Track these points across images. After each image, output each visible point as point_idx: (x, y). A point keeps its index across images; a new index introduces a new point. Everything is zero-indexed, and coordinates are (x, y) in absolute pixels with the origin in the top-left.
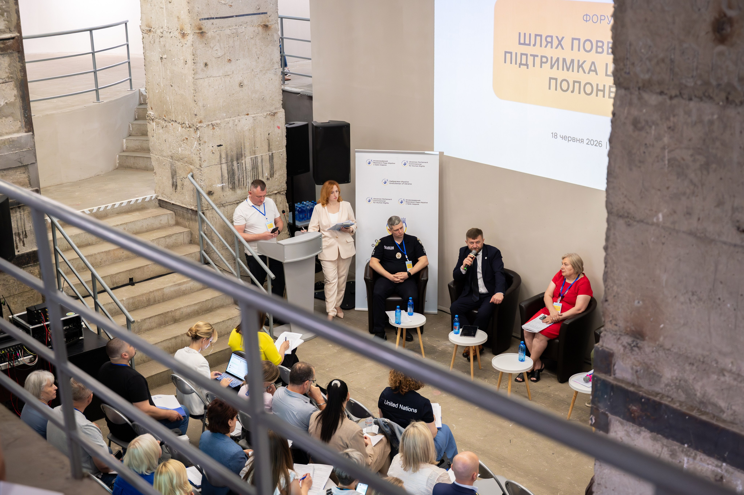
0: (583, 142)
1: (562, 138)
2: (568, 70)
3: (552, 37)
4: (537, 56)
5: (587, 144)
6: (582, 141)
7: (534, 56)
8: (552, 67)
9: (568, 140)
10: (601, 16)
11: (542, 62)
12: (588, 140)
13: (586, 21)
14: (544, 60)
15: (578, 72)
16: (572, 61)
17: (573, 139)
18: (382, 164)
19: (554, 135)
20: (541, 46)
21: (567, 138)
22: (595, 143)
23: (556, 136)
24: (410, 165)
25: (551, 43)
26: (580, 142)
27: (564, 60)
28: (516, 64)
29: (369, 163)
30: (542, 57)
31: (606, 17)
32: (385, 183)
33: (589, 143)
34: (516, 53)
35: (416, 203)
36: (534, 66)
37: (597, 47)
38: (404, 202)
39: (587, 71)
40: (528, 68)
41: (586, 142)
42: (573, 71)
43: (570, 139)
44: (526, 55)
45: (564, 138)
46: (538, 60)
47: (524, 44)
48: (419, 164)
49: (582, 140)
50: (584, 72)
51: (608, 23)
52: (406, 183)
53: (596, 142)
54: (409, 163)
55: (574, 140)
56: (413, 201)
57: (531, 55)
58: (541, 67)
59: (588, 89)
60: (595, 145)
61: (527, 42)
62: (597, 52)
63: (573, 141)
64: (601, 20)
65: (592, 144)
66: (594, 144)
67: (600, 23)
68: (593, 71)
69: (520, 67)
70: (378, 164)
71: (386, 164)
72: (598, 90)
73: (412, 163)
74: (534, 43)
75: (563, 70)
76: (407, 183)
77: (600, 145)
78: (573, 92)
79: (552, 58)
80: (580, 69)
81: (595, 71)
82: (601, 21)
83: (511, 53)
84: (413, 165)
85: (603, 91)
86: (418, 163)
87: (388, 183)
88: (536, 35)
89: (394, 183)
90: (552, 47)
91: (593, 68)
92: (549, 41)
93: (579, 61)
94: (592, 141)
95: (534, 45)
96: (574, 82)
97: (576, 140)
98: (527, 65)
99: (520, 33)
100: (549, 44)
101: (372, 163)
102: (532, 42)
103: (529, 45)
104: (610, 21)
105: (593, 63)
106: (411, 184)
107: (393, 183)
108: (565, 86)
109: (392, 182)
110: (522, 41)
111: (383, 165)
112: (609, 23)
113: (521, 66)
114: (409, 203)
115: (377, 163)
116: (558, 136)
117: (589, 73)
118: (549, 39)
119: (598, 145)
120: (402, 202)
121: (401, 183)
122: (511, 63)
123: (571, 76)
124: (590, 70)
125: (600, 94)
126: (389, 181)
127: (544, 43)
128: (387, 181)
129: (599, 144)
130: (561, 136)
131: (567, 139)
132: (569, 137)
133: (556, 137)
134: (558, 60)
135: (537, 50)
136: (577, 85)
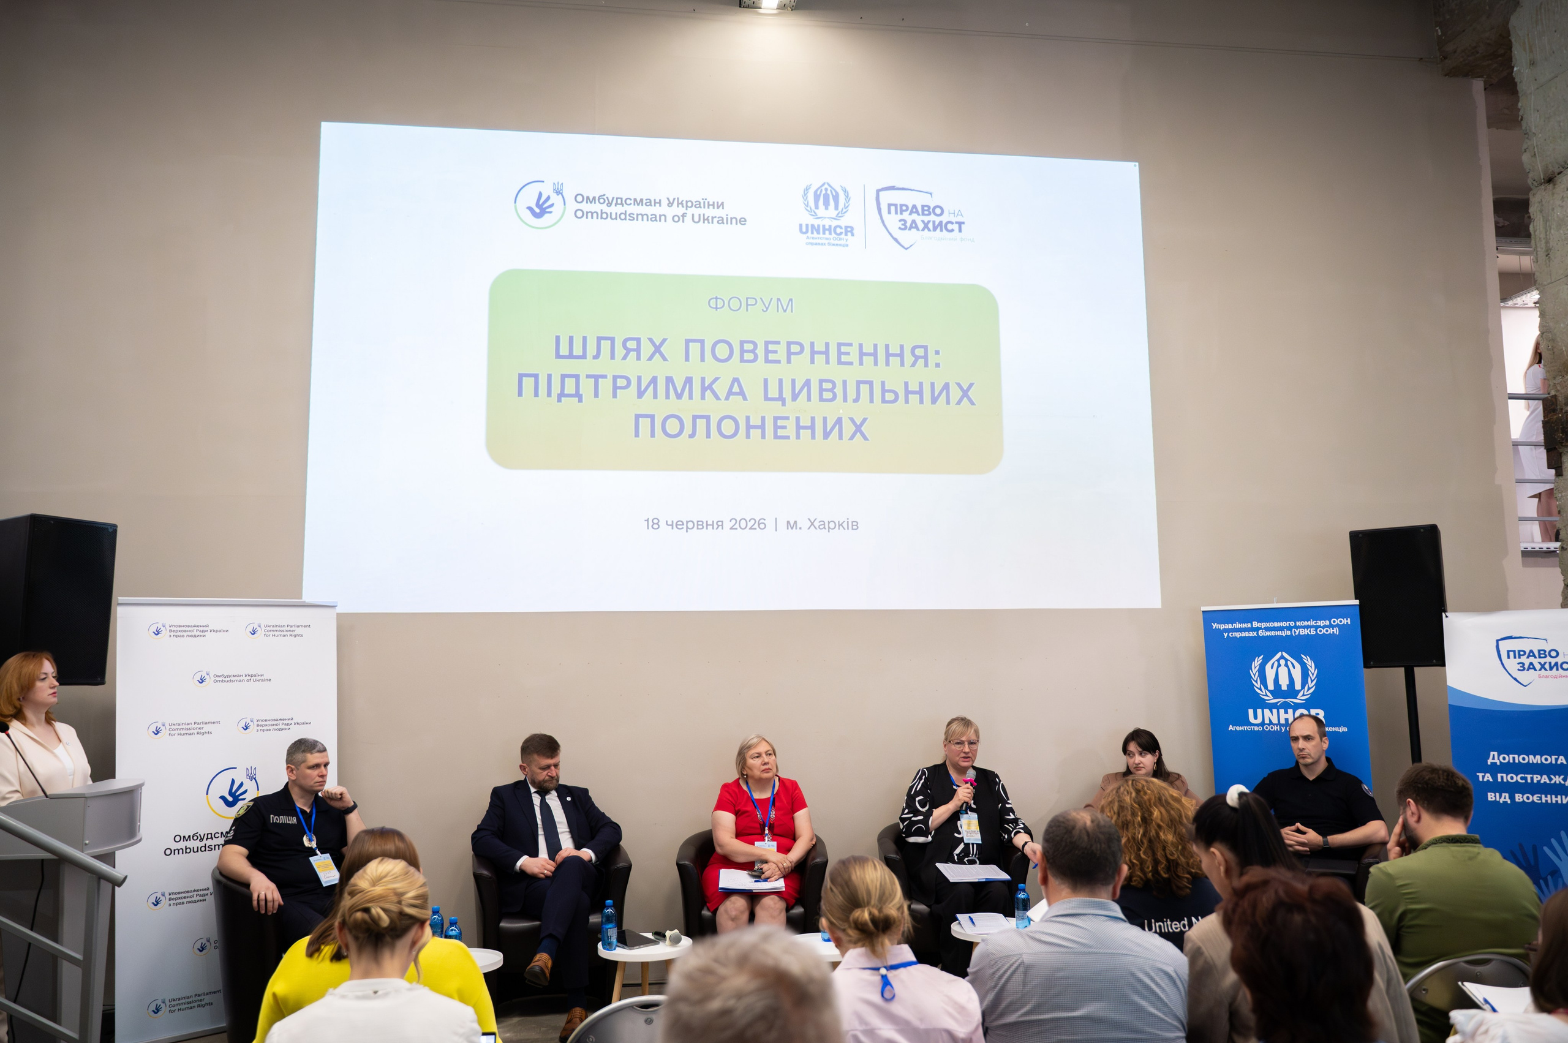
0: (722, 525)
1: (672, 525)
2: (679, 396)
3: (638, 340)
4: (604, 377)
5: (731, 528)
6: (720, 525)
7: (596, 378)
8: (640, 394)
9: (687, 528)
10: (747, 298)
11: (615, 388)
12: (734, 521)
13: (716, 308)
14: (621, 382)
15: (703, 397)
16: (689, 381)
17: (698, 525)
18: (193, 634)
19: (651, 523)
20: (613, 357)
21: (683, 524)
22: (750, 524)
23: (657, 524)
24: (267, 633)
25: (638, 350)
26: (716, 526)
27: (669, 380)
28: (549, 394)
29: (157, 633)
30: (615, 378)
31: (759, 301)
32: (202, 681)
33: (737, 526)
34: (549, 376)
35: (284, 727)
36: (596, 395)
37: (743, 351)
38: (253, 727)
39: (722, 395)
40: (580, 401)
41: (728, 525)
42: (691, 397)
43: (690, 525)
44: (577, 377)
45: (677, 525)
46: (605, 385)
47: (571, 356)
48: (290, 631)
49: (720, 523)
50: (717, 398)
51: (763, 310)
52: (257, 678)
53: (753, 522)
54: (263, 628)
55: (700, 525)
56: (276, 722)
57: (588, 376)
58: (615, 396)
59: (728, 427)
60: (751, 528)
61: (578, 351)
62: (742, 360)
63: (698, 528)
64: (747, 305)
65: (743, 527)
66: (749, 527)
67: (747, 310)
68: (736, 394)
69: (559, 400)
70: (182, 634)
71: (203, 634)
72: (749, 427)
73: (271, 628)
74: (595, 354)
75: (668, 397)
76: (259, 678)
77: (762, 526)
78: (692, 436)
79: (639, 378)
80: (708, 393)
81: (742, 393)
82: (749, 307)
83: (536, 376)
84: (274, 633)
85: (762, 427)
86: (286, 628)
87: (209, 681)
88: (599, 339)
89: (227, 679)
90: (638, 358)
91: (736, 389)
92: (632, 347)
93: (703, 379)
94: (743, 521)
95: (596, 357)
96: (695, 418)
97: (705, 525)
98: (578, 395)
99: (558, 338)
100: (632, 353)
101: (165, 633)
102: (591, 350)
103: (584, 356)
104: (767, 306)
105: (736, 380)
106: (270, 680)
107: (223, 681)
108: (673, 426)
109: (221, 679)
110: (564, 351)
111: (195, 636)
112: (765, 309)
113: (563, 399)
114: (265, 728)
115: (177, 631)
116: (662, 524)
117: (727, 398)
118: (632, 345)
119: (756, 526)
120: (246, 728)
121: (244, 678)
122: (536, 394)
123: (687, 408)
124: (730, 393)
125: (755, 433)
126: (211, 675)
127: (620, 351)
128: (207, 677)
129: (759, 525)
130: (670, 523)
131: (685, 526)
132: (687, 522)
133: (656, 526)
134: (654, 380)
135: (604, 366)
136: (701, 424)
